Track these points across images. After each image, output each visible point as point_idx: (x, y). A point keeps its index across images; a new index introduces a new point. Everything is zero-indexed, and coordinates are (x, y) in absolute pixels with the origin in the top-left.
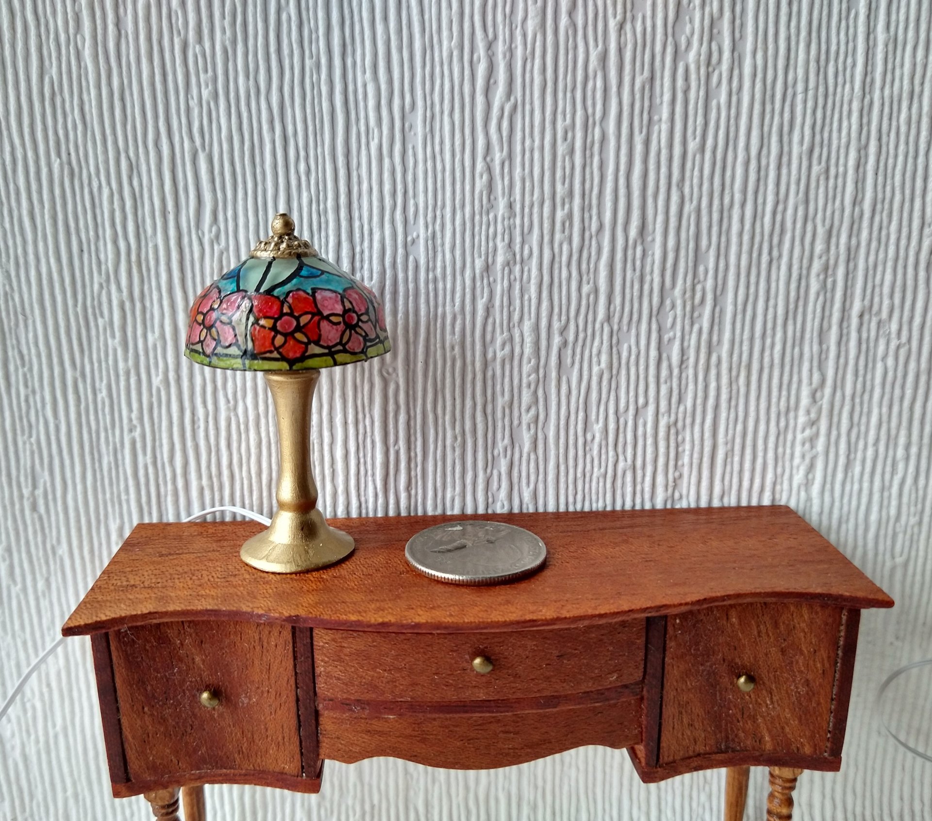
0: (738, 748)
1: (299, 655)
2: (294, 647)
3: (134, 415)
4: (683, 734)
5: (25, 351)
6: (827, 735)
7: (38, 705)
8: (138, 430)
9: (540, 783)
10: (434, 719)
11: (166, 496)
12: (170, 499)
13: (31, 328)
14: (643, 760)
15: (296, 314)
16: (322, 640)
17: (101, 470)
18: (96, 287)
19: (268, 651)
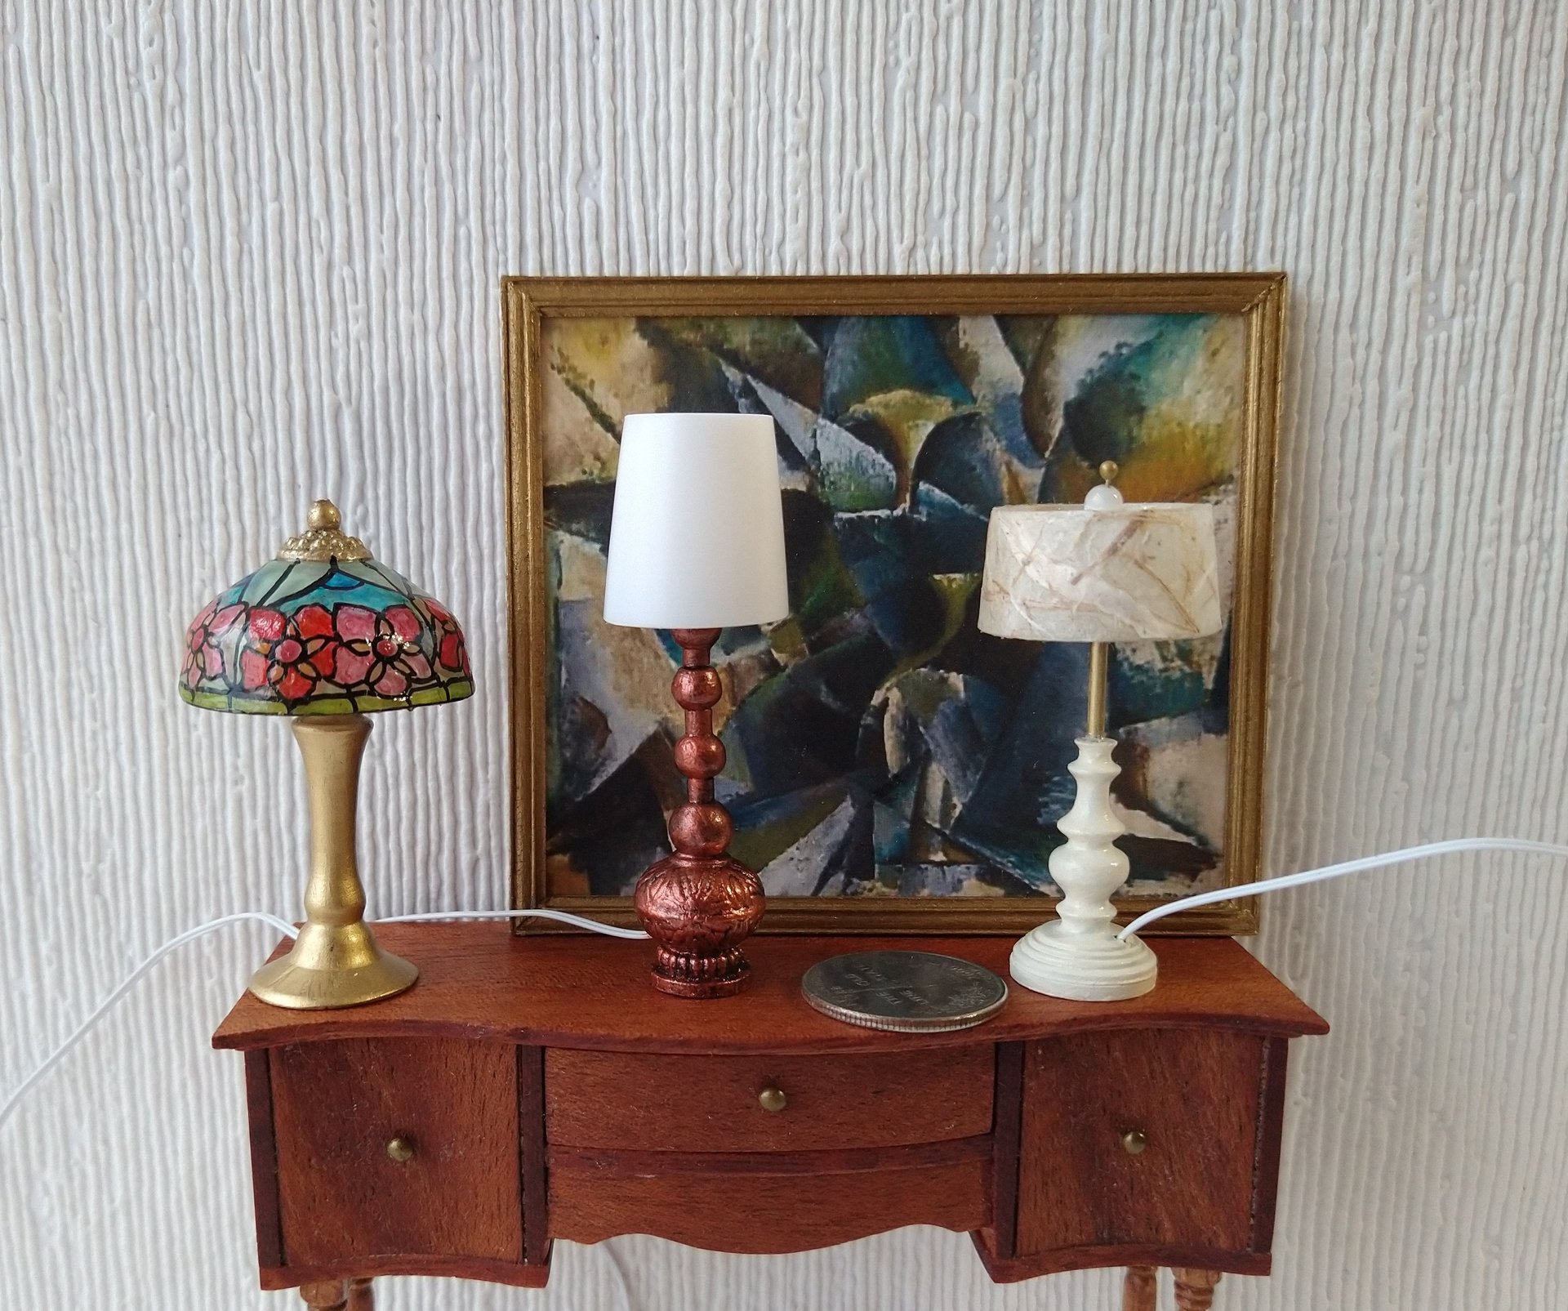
0: (1127, 1238)
1: (525, 1089)
2: (518, 1077)
3: (241, 762)
4: (1049, 1215)
5: (95, 671)
6: (1249, 1220)
7: (90, 1170)
8: (247, 782)
9: (800, 1299)
10: (707, 1181)
11: (281, 875)
12: (286, 879)
13: (104, 639)
14: (994, 1250)
15: (303, 638)
16: (556, 1063)
17: (193, 837)
18: (196, 584)
19: (482, 1083)
